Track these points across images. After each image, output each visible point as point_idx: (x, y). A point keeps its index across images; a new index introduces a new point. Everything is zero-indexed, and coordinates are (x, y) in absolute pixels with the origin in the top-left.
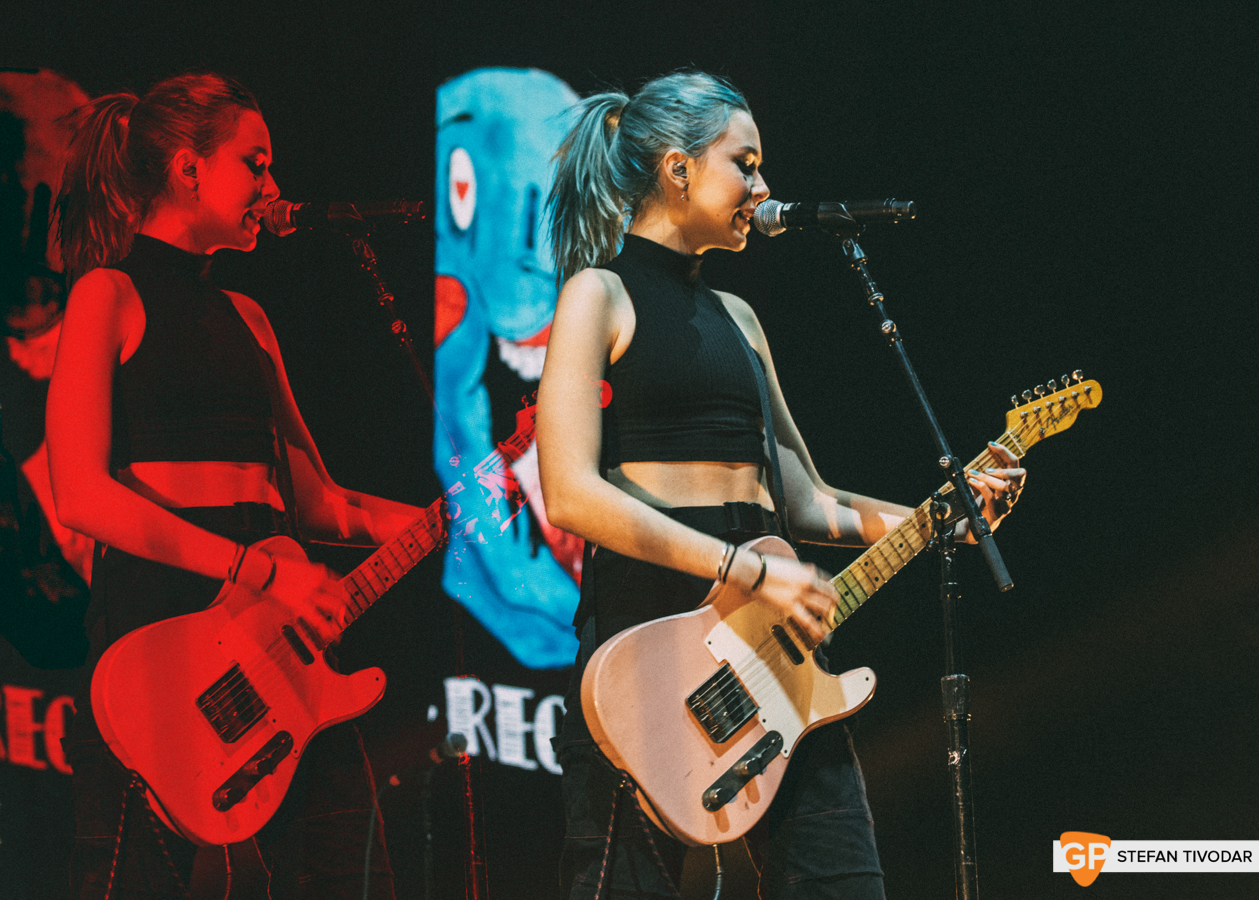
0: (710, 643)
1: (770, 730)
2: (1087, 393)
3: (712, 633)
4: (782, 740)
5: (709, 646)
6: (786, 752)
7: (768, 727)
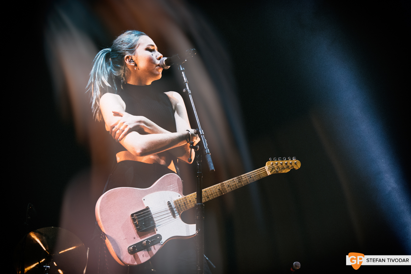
0: (144, 200)
1: (158, 233)
2: (295, 163)
3: (145, 197)
4: (162, 238)
5: (143, 201)
6: (162, 242)
7: (157, 233)
